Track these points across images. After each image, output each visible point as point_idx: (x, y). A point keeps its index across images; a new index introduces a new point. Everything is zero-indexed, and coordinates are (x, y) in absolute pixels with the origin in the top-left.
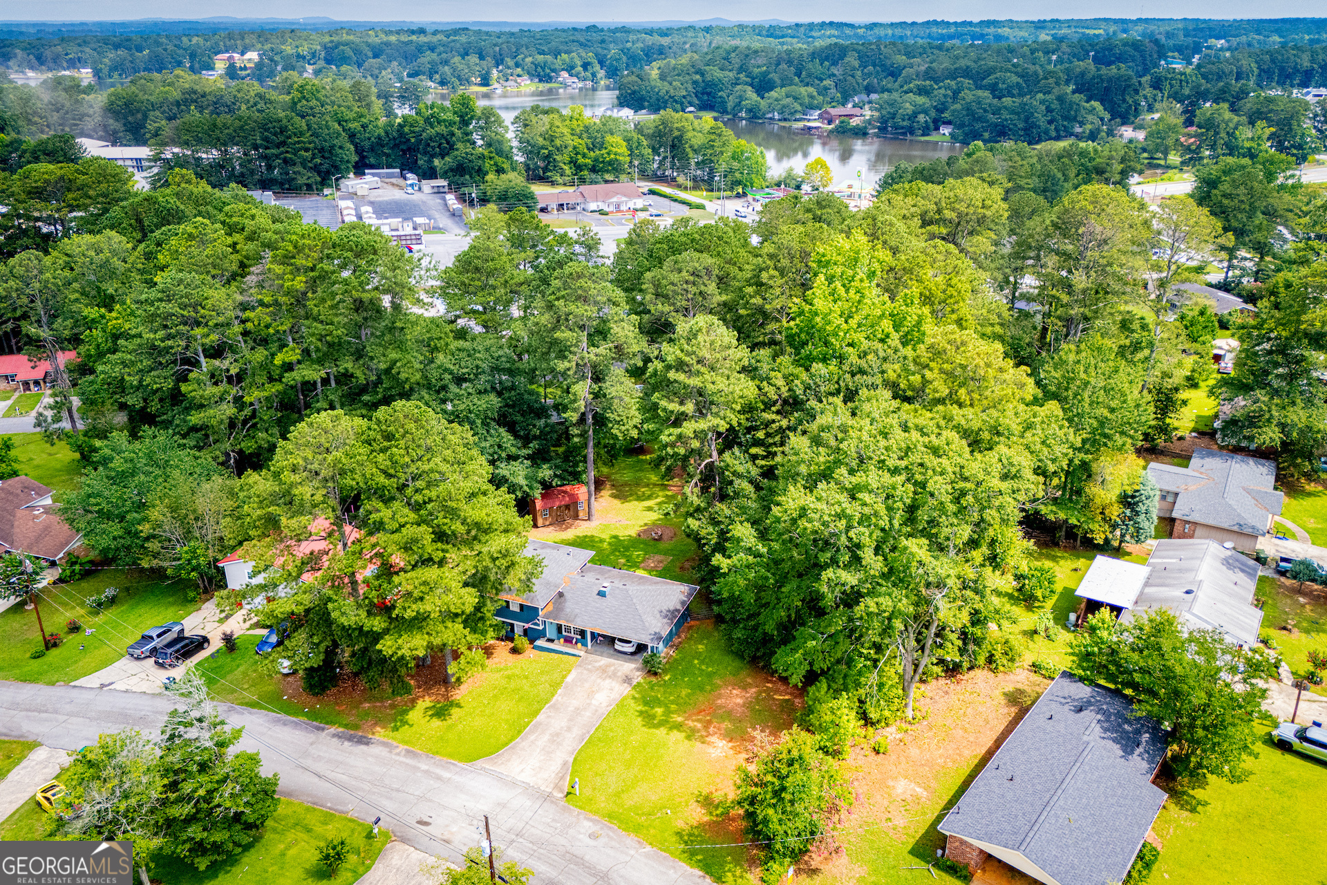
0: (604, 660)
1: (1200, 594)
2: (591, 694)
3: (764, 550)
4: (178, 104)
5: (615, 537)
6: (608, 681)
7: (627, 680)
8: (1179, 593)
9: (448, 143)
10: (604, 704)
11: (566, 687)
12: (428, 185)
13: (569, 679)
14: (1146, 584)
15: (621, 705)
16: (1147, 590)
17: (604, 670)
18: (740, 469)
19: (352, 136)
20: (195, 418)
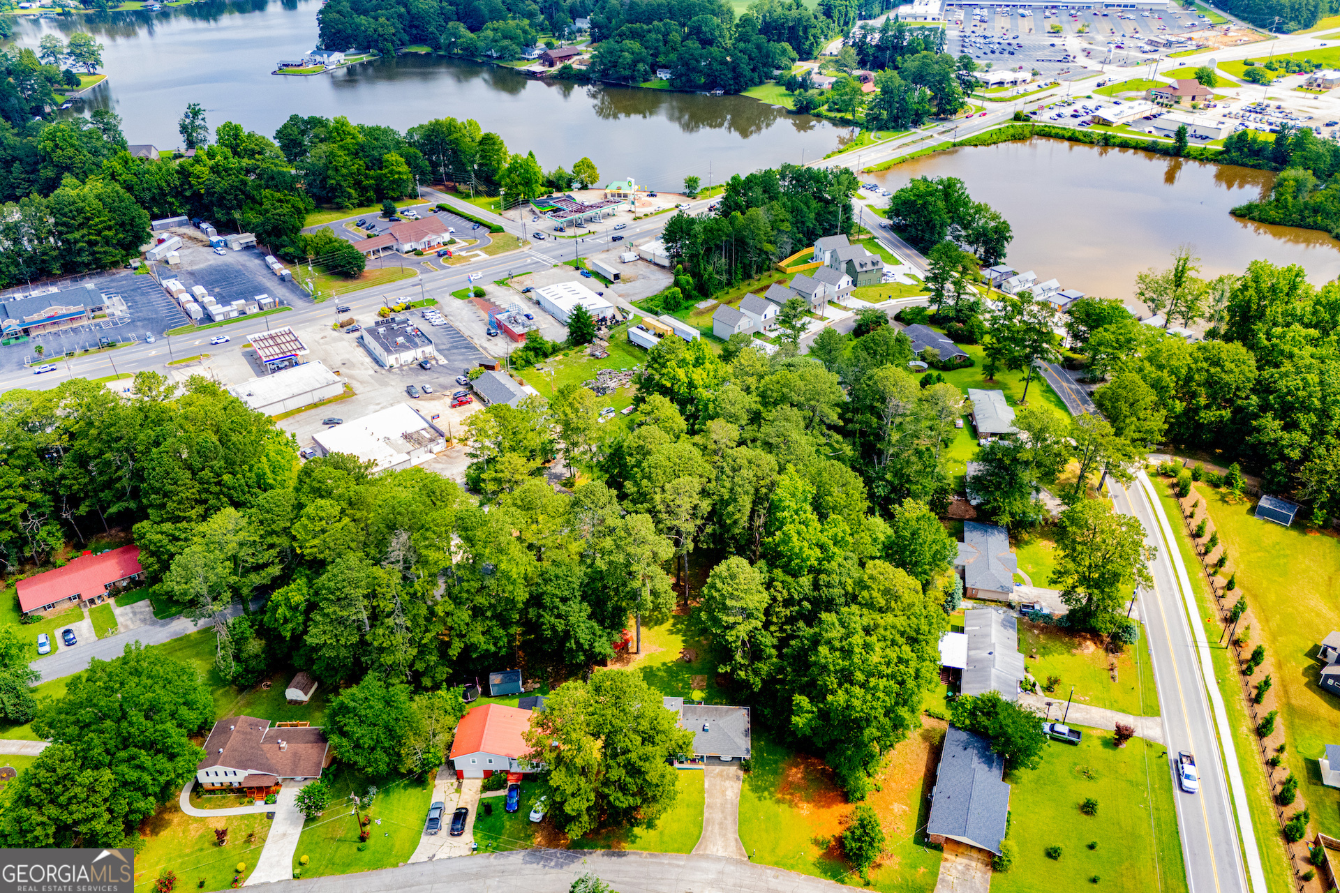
0: (718, 769)
1: (996, 654)
2: (723, 793)
3: (815, 709)
6: (727, 781)
7: (738, 778)
8: (985, 654)
9: (243, 193)
10: (734, 797)
11: (708, 792)
12: (234, 242)
13: (706, 786)
14: (969, 649)
15: (742, 796)
16: (972, 653)
17: (720, 775)
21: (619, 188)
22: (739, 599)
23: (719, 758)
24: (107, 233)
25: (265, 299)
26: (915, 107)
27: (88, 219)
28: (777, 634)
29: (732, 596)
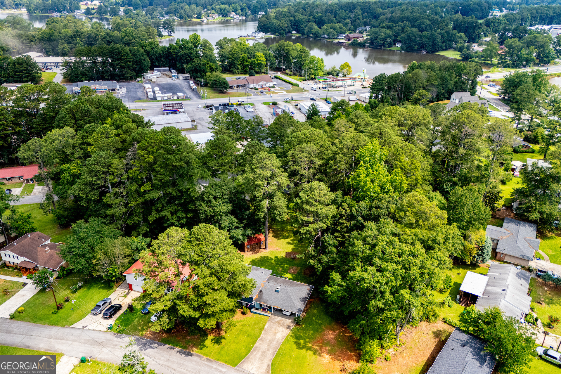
0: (278, 318)
1: (508, 291)
2: (275, 334)
3: (344, 284)
4: (72, 37)
5: (276, 257)
6: (281, 328)
7: (289, 327)
8: (499, 290)
9: (189, 57)
10: (281, 338)
11: (265, 331)
12: (181, 76)
13: (266, 327)
14: (487, 285)
15: (287, 339)
16: (488, 288)
17: (279, 322)
18: (331, 242)
19: (148, 53)
20: (109, 212)
21: (359, 76)
22: (312, 205)
23: (281, 311)
24: (128, 63)
25: (180, 94)
26: (526, 56)
27: (122, 56)
28: (340, 239)
29: (307, 202)
